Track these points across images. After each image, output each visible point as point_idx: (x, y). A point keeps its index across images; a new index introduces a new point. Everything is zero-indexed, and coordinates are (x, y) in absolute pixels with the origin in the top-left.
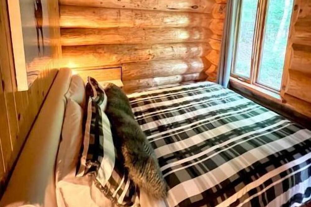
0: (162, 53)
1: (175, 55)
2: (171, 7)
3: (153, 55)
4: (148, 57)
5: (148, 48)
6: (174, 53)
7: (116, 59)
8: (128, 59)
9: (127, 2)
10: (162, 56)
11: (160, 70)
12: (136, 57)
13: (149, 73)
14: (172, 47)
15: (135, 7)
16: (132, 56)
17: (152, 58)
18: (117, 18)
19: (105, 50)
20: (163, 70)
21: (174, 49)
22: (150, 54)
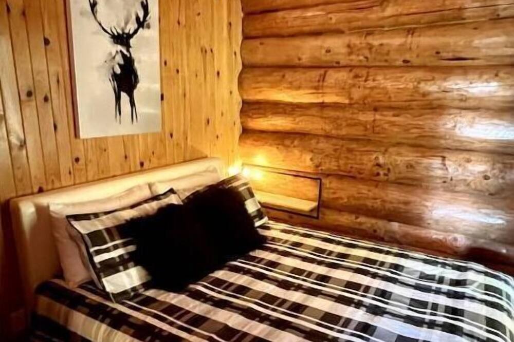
0: (410, 166)
1: (451, 179)
2: (450, 55)
3: (387, 167)
4: (376, 170)
5: (376, 152)
6: (446, 172)
7: (311, 163)
8: (335, 166)
9: (342, 54)
10: (410, 175)
11: (401, 206)
12: (350, 166)
13: (375, 206)
14: (444, 158)
15: (360, 61)
16: (342, 162)
17: (385, 175)
18: (318, 86)
19: (296, 143)
20: (408, 207)
21: (447, 162)
22: (378, 165)
